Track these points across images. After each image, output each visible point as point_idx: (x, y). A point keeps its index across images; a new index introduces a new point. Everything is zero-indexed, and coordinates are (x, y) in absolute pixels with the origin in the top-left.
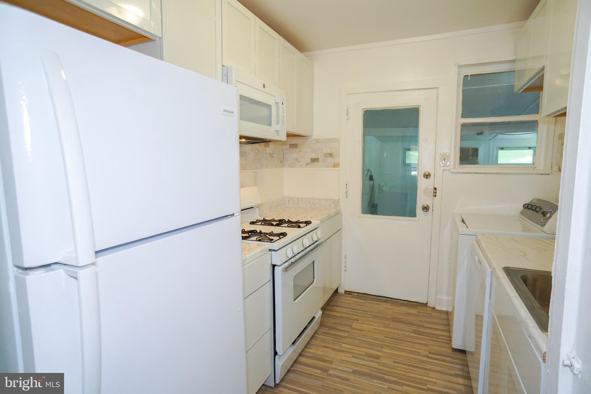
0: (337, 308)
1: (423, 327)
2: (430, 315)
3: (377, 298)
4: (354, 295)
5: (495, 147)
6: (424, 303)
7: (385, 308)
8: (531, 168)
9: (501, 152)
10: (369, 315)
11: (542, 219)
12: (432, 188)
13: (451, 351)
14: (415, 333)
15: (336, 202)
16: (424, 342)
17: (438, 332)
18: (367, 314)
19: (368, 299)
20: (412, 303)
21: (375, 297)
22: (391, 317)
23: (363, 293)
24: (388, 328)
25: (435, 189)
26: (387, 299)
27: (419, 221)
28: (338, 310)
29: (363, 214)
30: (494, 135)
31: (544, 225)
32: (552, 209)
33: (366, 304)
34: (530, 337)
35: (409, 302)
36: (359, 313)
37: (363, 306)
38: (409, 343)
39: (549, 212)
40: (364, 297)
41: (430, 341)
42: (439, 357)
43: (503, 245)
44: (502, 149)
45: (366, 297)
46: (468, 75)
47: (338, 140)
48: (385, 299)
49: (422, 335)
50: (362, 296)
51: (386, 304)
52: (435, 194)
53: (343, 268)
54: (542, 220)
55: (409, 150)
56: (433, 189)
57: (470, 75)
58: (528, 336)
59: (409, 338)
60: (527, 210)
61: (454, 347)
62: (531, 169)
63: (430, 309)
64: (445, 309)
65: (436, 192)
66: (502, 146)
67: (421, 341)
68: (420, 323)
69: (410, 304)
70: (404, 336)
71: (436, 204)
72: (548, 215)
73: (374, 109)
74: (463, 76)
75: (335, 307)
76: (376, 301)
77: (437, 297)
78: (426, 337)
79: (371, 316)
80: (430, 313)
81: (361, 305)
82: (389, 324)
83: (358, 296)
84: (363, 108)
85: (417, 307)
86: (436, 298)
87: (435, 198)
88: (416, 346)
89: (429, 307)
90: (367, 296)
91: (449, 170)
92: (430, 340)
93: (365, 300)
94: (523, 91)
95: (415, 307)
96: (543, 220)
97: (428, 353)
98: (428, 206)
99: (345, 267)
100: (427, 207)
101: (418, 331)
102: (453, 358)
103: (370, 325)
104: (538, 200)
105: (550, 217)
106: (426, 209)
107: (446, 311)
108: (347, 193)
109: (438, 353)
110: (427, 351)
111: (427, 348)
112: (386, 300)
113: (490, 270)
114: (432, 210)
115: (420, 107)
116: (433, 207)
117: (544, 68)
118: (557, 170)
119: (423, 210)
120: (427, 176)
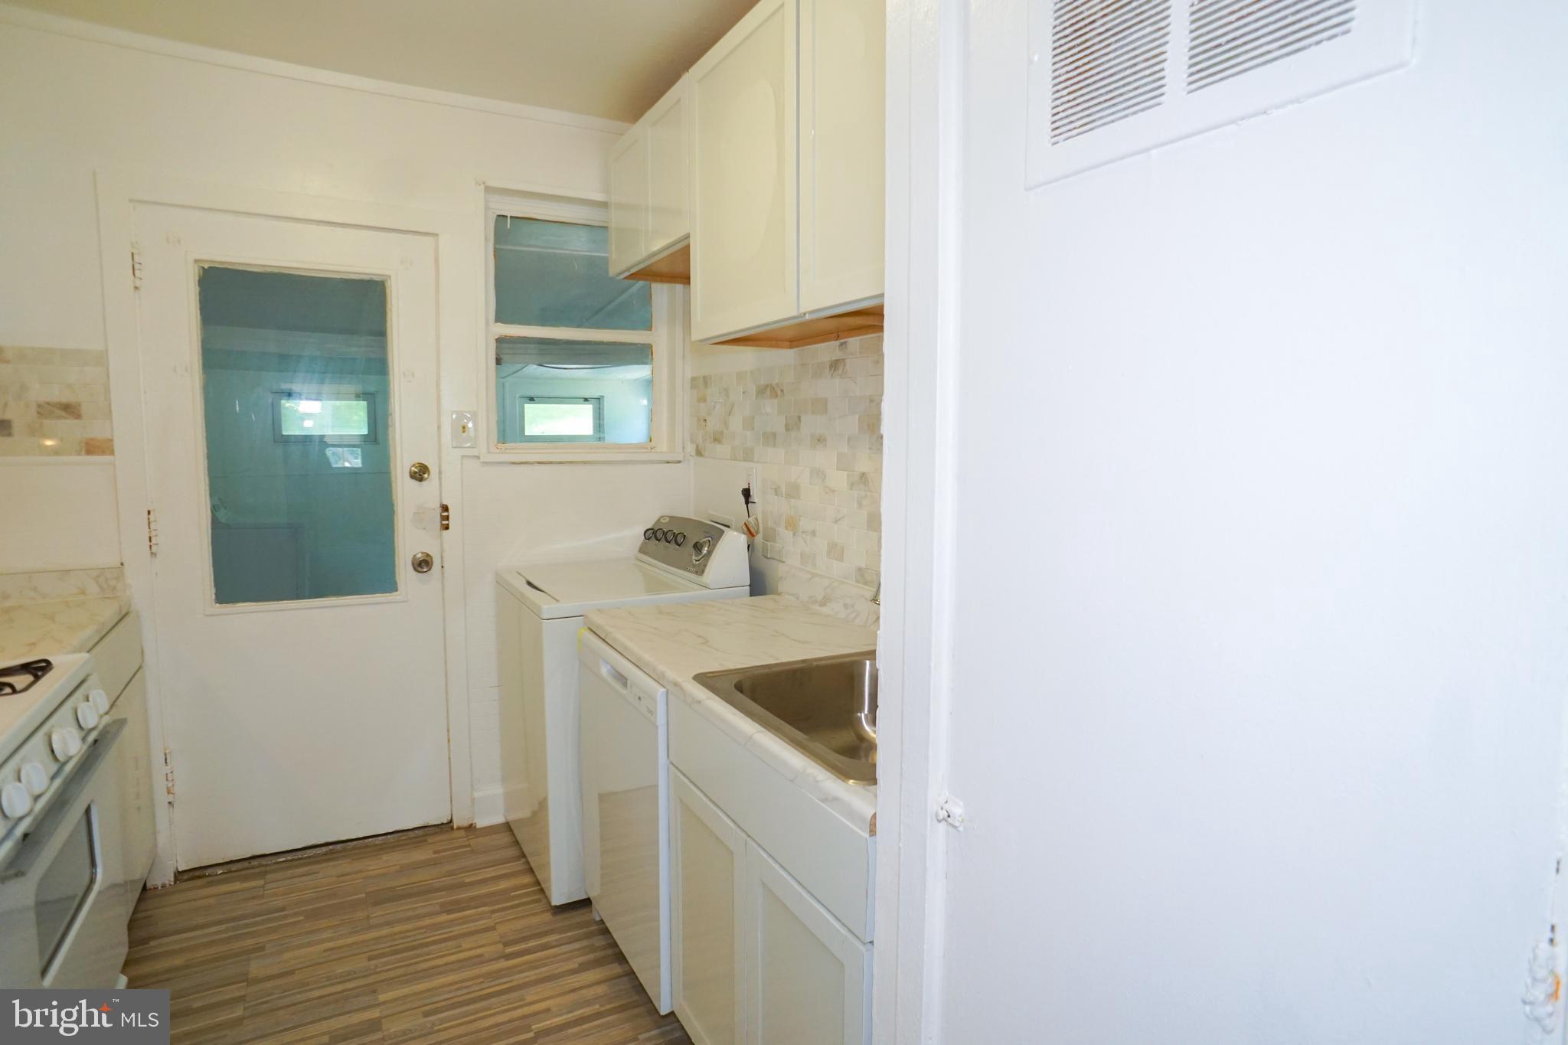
0: (165, 940)
1: (463, 885)
2: (469, 849)
3: (300, 855)
4: (217, 875)
5: (517, 396)
6: (442, 824)
7: (338, 877)
8: (647, 448)
9: (529, 408)
10: (296, 914)
11: (694, 557)
12: (436, 505)
13: (551, 917)
14: (450, 910)
15: (111, 579)
16: (481, 924)
17: (503, 885)
18: (286, 917)
19: (268, 868)
20: (410, 833)
21: (294, 854)
22: (364, 895)
23: (248, 856)
24: (371, 928)
25: (445, 508)
26: (331, 847)
27: (407, 601)
28: (176, 947)
29: (220, 603)
30: (518, 366)
31: (703, 572)
32: (708, 535)
33: (268, 886)
34: (825, 800)
35: (400, 834)
36: (256, 924)
37: (262, 896)
38: (443, 945)
39: (705, 542)
40: (253, 868)
41: (493, 916)
42: (531, 944)
43: (656, 629)
44: (532, 399)
45: (260, 866)
46: (507, 216)
47: (101, 359)
48: (324, 849)
49: (469, 908)
50: (247, 869)
51: (331, 863)
52: (446, 522)
53: (161, 798)
54: (694, 561)
55: (289, 395)
56: (439, 510)
57: (511, 217)
58: (819, 799)
59: (438, 932)
60: (654, 541)
61: (558, 904)
62: (646, 450)
63: (462, 833)
64: (499, 819)
65: (447, 518)
66: (532, 394)
67: (472, 926)
68: (448, 880)
69: (403, 838)
70: (425, 932)
71: (449, 548)
72: (705, 550)
73: (230, 267)
74: (495, 216)
75: (152, 943)
76: (297, 867)
77: (476, 795)
78: (480, 909)
79: (302, 918)
80: (467, 843)
81: (254, 898)
82: (368, 917)
83: (231, 872)
84: (198, 257)
85: (426, 841)
86: (473, 800)
88: (466, 943)
89: (459, 828)
90: (263, 861)
91: (478, 458)
92: (493, 912)
93: (262, 875)
94: (626, 278)
95: (419, 842)
96: (696, 561)
97: (500, 946)
98: (428, 555)
99: (169, 793)
100: (426, 558)
101: (457, 902)
102: (562, 931)
103: (310, 944)
104: (672, 518)
105: (710, 553)
106: (423, 564)
107: (504, 824)
108: (154, 541)
109: (524, 935)
110: (498, 942)
111: (493, 936)
112: (331, 852)
113: (663, 690)
114: (442, 567)
115: (389, 281)
116: (442, 557)
117: (688, 237)
118: (694, 453)
119: (415, 569)
120: (420, 473)
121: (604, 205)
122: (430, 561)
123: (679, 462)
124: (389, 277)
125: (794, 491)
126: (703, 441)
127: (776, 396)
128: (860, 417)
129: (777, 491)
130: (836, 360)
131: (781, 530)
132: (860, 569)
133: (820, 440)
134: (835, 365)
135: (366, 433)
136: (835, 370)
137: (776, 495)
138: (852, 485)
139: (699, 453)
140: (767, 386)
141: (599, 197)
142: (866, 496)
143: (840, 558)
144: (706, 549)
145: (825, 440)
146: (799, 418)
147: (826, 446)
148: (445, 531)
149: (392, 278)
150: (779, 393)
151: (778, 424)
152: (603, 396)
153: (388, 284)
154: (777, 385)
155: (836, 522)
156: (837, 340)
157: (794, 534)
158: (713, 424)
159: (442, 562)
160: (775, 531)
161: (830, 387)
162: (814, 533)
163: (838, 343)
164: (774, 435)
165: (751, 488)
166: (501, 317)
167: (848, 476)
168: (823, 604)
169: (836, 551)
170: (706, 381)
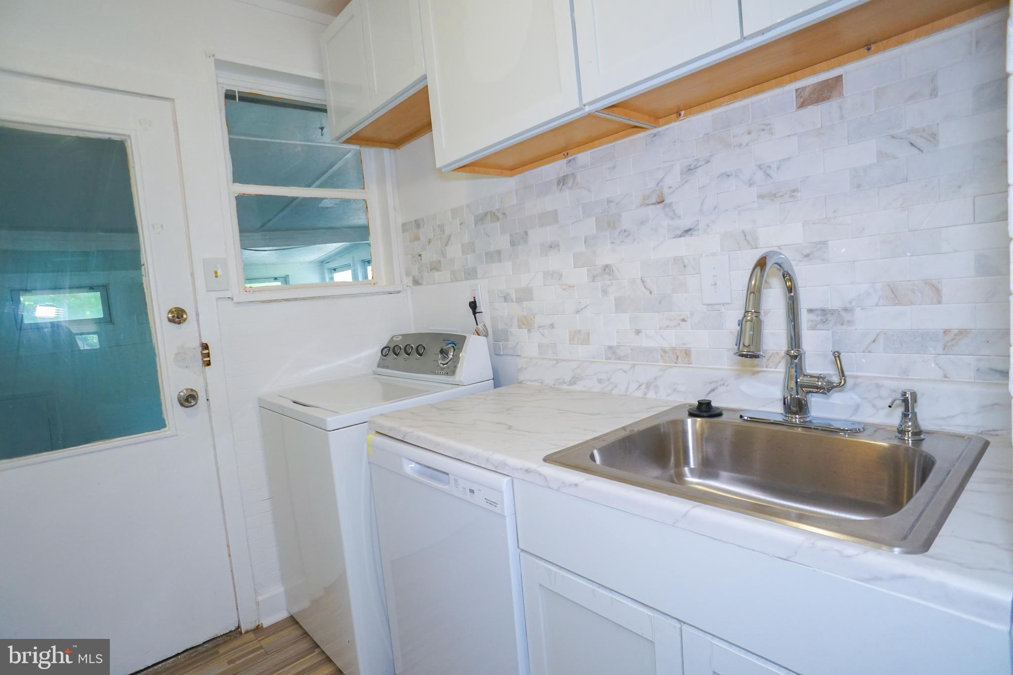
2: (262, 651)
6: (231, 632)
12: (197, 345)
20: (199, 648)
25: (205, 347)
27: (177, 435)
31: (454, 372)
35: (190, 651)
39: (449, 348)
46: (235, 93)
52: (207, 359)
54: (443, 365)
56: (200, 349)
57: (239, 94)
60: (393, 356)
63: (250, 636)
64: (283, 615)
65: (208, 355)
69: (194, 655)
71: (212, 382)
74: (225, 91)
77: (260, 598)
85: (217, 652)
86: (258, 604)
87: (207, 368)
89: (248, 632)
91: (231, 299)
96: (445, 364)
98: (192, 390)
100: (191, 394)
105: (457, 356)
106: (188, 399)
107: (288, 618)
113: (506, 479)
114: (208, 400)
115: (129, 141)
116: (206, 391)
117: (425, 77)
118: (410, 284)
119: (182, 405)
120: (178, 316)
121: (320, 84)
122: (196, 396)
123: (399, 292)
124: (129, 136)
125: (525, 294)
126: (420, 273)
127: (498, 219)
128: (596, 218)
129: (506, 298)
130: (563, 177)
131: (514, 330)
132: (610, 348)
133: (553, 246)
134: (562, 181)
135: (102, 316)
136: (563, 184)
137: (506, 301)
138: (594, 278)
139: (416, 282)
140: (486, 214)
141: (316, 75)
142: (612, 284)
143: (586, 340)
144: (452, 354)
145: (558, 245)
146: (526, 233)
147: (559, 250)
148: (206, 367)
149: (132, 137)
150: (501, 216)
151: (502, 242)
152: (288, 275)
153: (128, 144)
154: (498, 210)
155: (578, 312)
156: (565, 158)
157: (529, 330)
158: (429, 256)
159: (207, 395)
160: (507, 331)
161: (559, 201)
162: (552, 326)
163: (565, 161)
164: (499, 252)
165: (477, 300)
166: (238, 177)
167: (589, 271)
168: (573, 382)
169: (580, 337)
170: (418, 224)
